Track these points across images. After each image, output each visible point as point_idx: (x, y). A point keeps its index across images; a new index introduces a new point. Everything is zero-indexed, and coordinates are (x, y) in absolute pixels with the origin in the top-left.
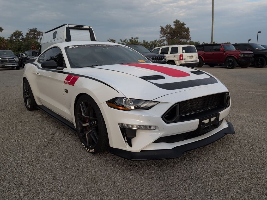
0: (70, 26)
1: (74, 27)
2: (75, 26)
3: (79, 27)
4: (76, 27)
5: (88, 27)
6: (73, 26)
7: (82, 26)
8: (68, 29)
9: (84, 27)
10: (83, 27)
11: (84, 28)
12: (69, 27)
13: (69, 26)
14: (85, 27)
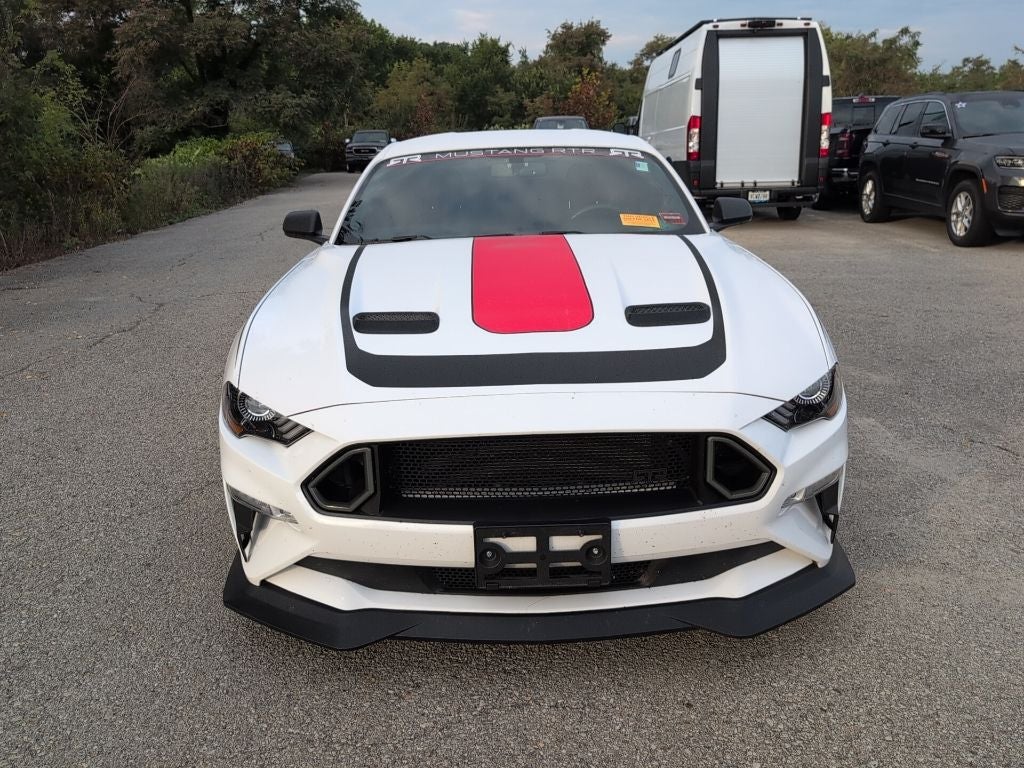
0: (723, 26)
1: (740, 28)
2: (744, 22)
3: (761, 28)
4: (747, 28)
5: (799, 24)
6: (735, 26)
7: (771, 22)
8: (714, 38)
9: (781, 24)
10: (776, 27)
11: (784, 27)
12: (720, 28)
13: (717, 26)
14: (788, 25)
